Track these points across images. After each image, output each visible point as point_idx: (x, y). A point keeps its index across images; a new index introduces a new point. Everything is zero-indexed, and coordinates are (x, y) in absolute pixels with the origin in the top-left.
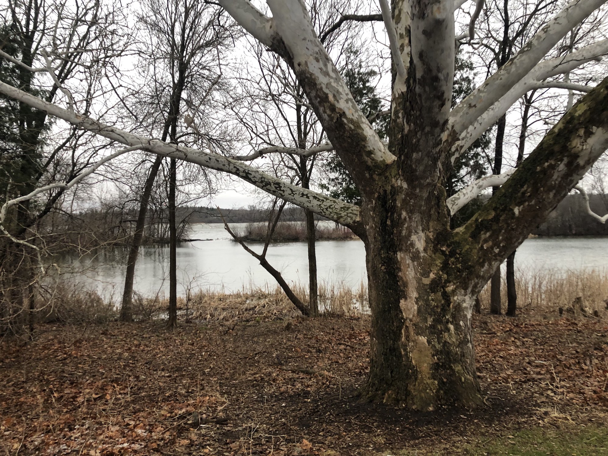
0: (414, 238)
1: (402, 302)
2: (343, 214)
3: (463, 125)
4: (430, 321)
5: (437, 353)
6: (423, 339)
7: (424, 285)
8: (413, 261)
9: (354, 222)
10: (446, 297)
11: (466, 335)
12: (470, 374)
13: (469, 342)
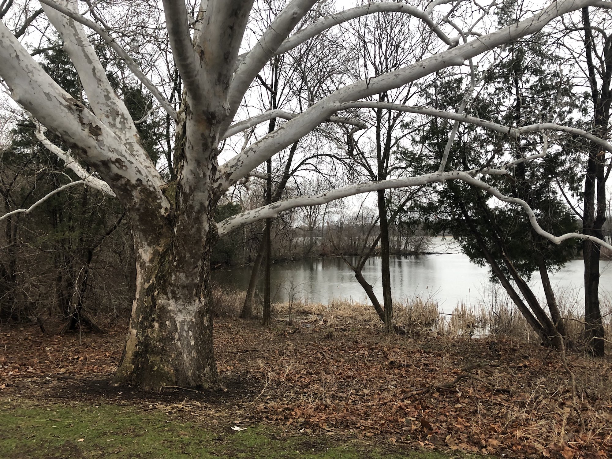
0: (140, 251)
4: (141, 317)
5: (139, 343)
6: (134, 331)
7: (144, 289)
8: (141, 270)
10: (154, 299)
11: (170, 333)
12: (170, 366)
13: (174, 340)
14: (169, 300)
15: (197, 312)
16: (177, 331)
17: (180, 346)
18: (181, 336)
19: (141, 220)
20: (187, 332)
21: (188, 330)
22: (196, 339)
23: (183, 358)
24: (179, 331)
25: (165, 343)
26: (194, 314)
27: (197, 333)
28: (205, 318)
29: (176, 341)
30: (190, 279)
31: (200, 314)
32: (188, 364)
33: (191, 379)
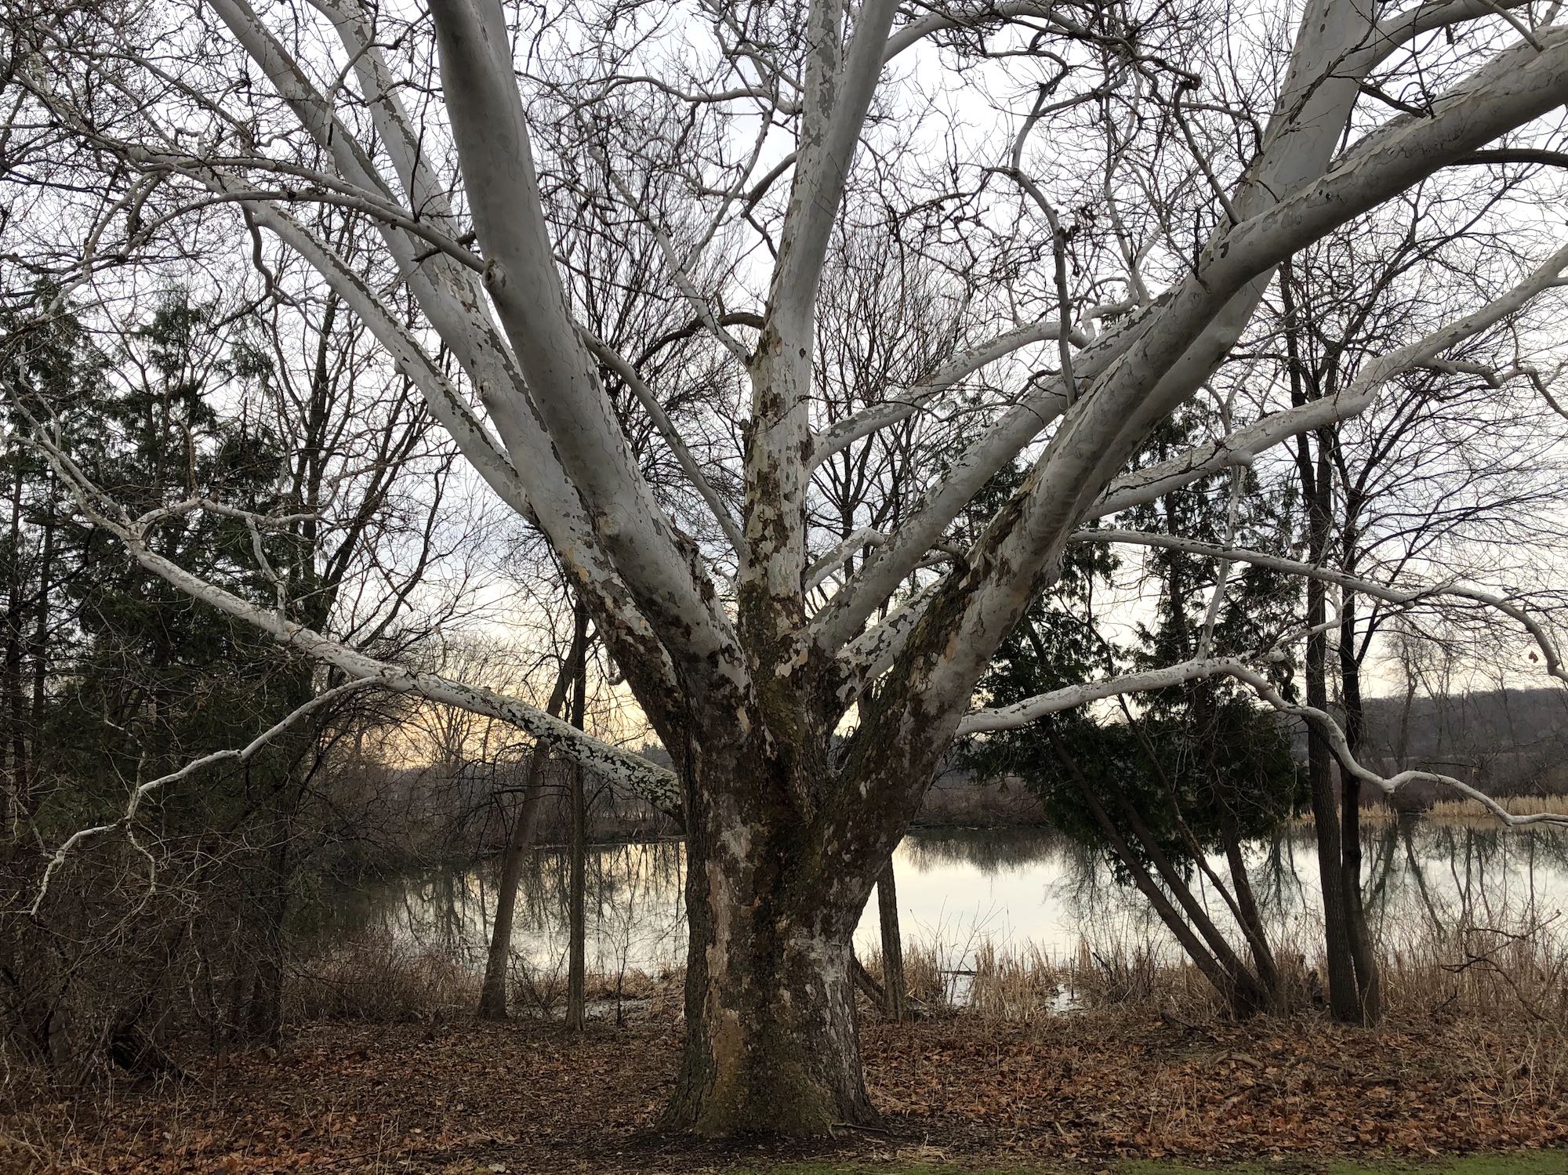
0: (726, 835)
1: (709, 948)
2: (660, 792)
3: (834, 637)
4: (746, 982)
5: (753, 1038)
7: (743, 918)
8: (727, 877)
9: (675, 806)
10: (776, 939)
12: (823, 1081)
13: (824, 1024)
14: (813, 937)
16: (827, 1005)
17: (836, 1038)
20: (842, 1006)
23: (841, 1062)
24: (830, 1004)
29: (827, 1027)
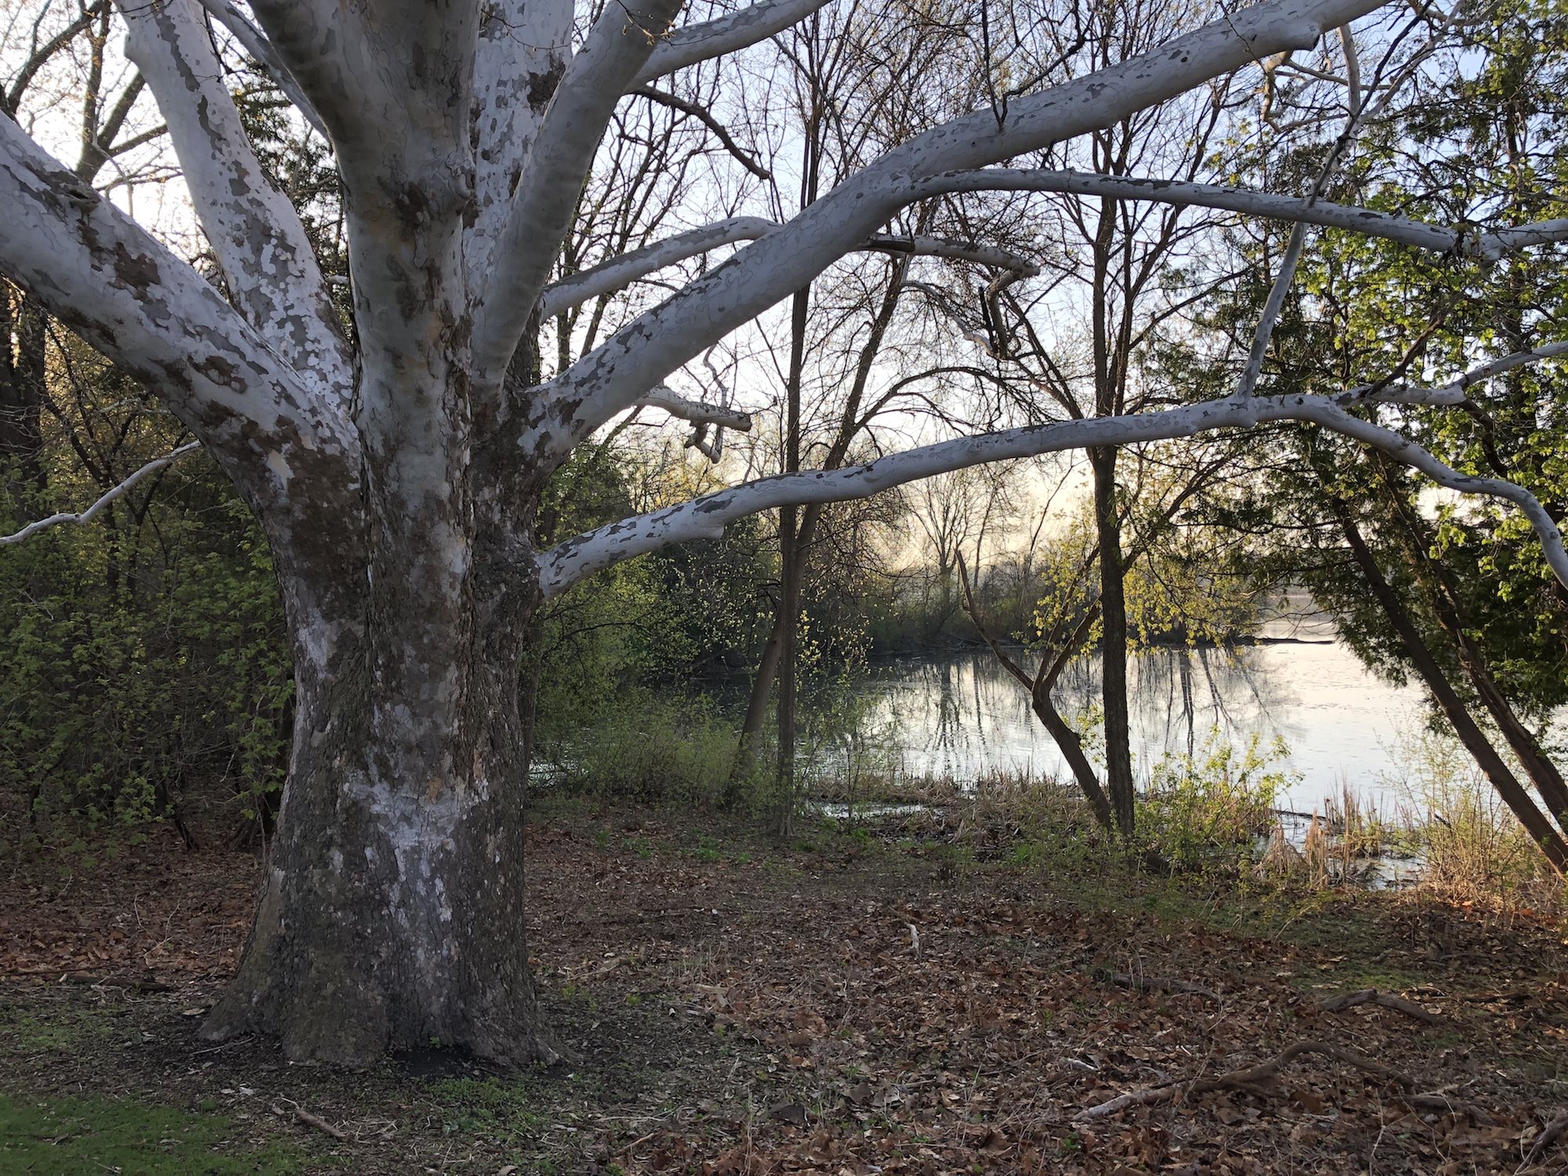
0: (303, 634)
4: (297, 832)
6: (279, 874)
7: (310, 746)
11: (375, 883)
12: (373, 983)
13: (388, 905)
14: (372, 785)
15: (461, 822)
16: (396, 879)
17: (407, 925)
18: (408, 892)
19: (297, 541)
20: (430, 883)
21: (432, 878)
22: (456, 903)
23: (413, 960)
24: (403, 878)
25: (361, 912)
26: (450, 829)
27: (460, 885)
28: (490, 839)
29: (393, 910)
30: (427, 722)
31: (473, 827)
32: (429, 980)
33: (438, 1023)
